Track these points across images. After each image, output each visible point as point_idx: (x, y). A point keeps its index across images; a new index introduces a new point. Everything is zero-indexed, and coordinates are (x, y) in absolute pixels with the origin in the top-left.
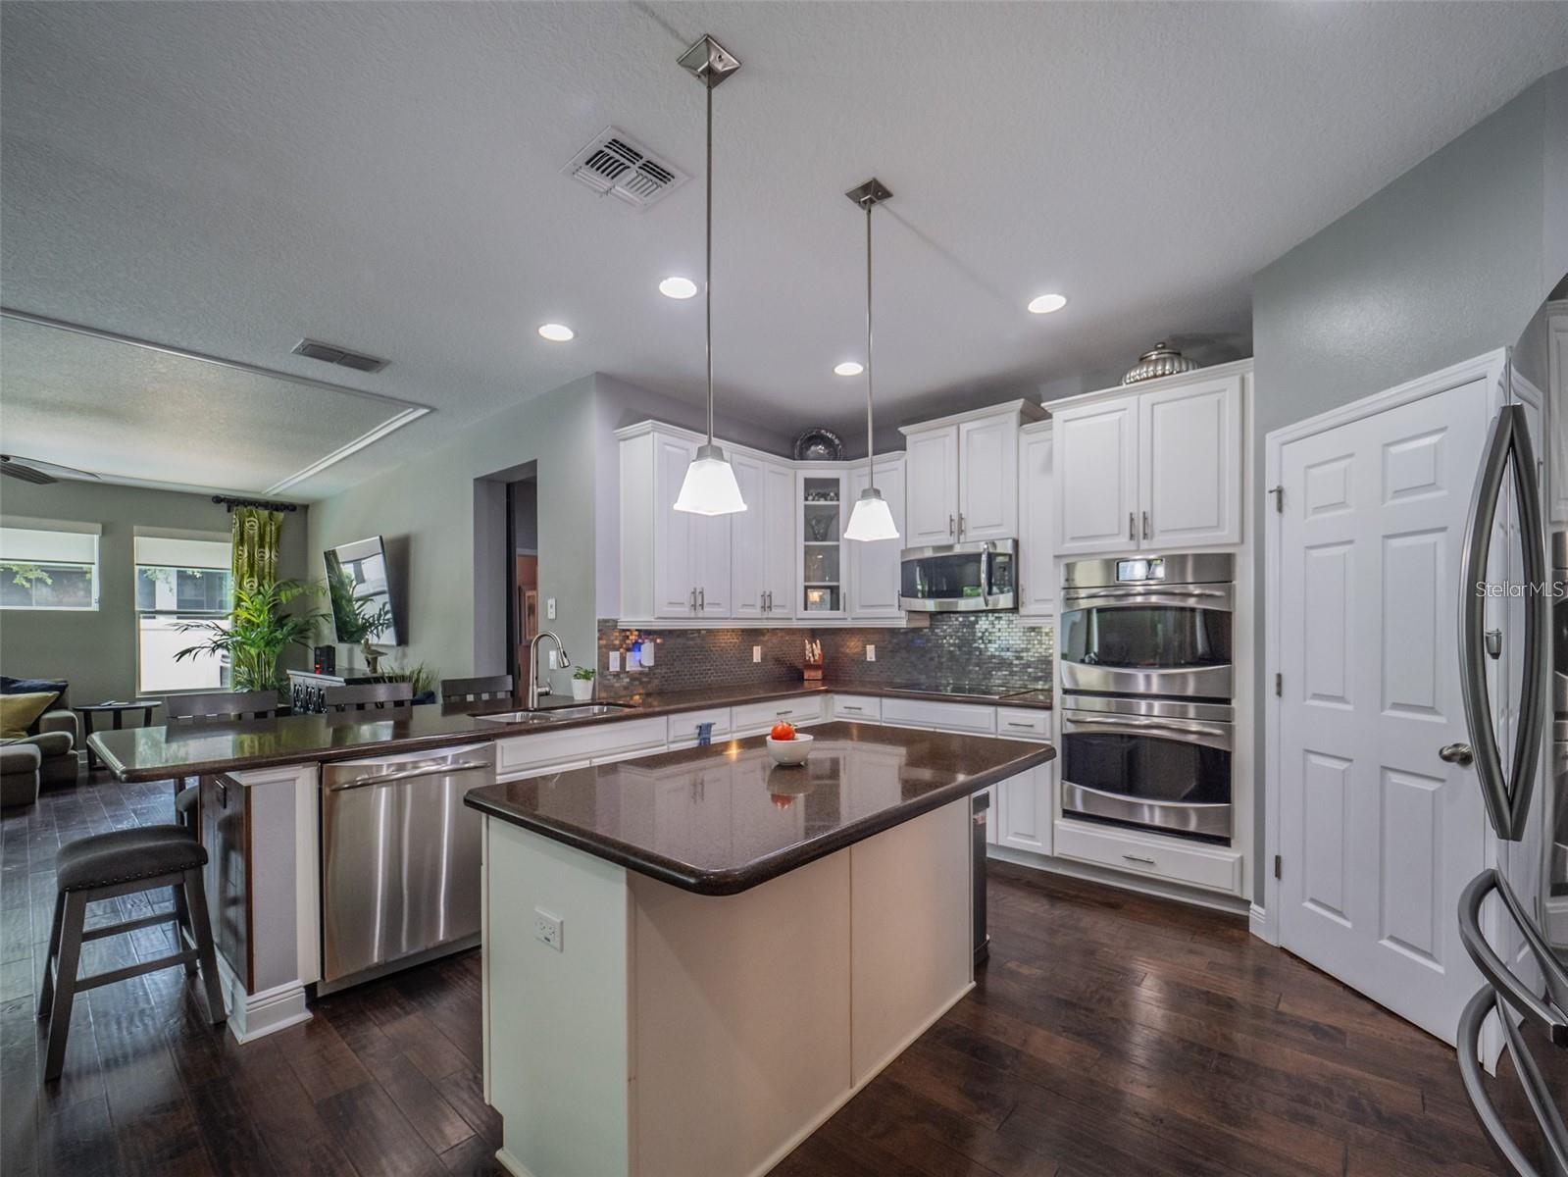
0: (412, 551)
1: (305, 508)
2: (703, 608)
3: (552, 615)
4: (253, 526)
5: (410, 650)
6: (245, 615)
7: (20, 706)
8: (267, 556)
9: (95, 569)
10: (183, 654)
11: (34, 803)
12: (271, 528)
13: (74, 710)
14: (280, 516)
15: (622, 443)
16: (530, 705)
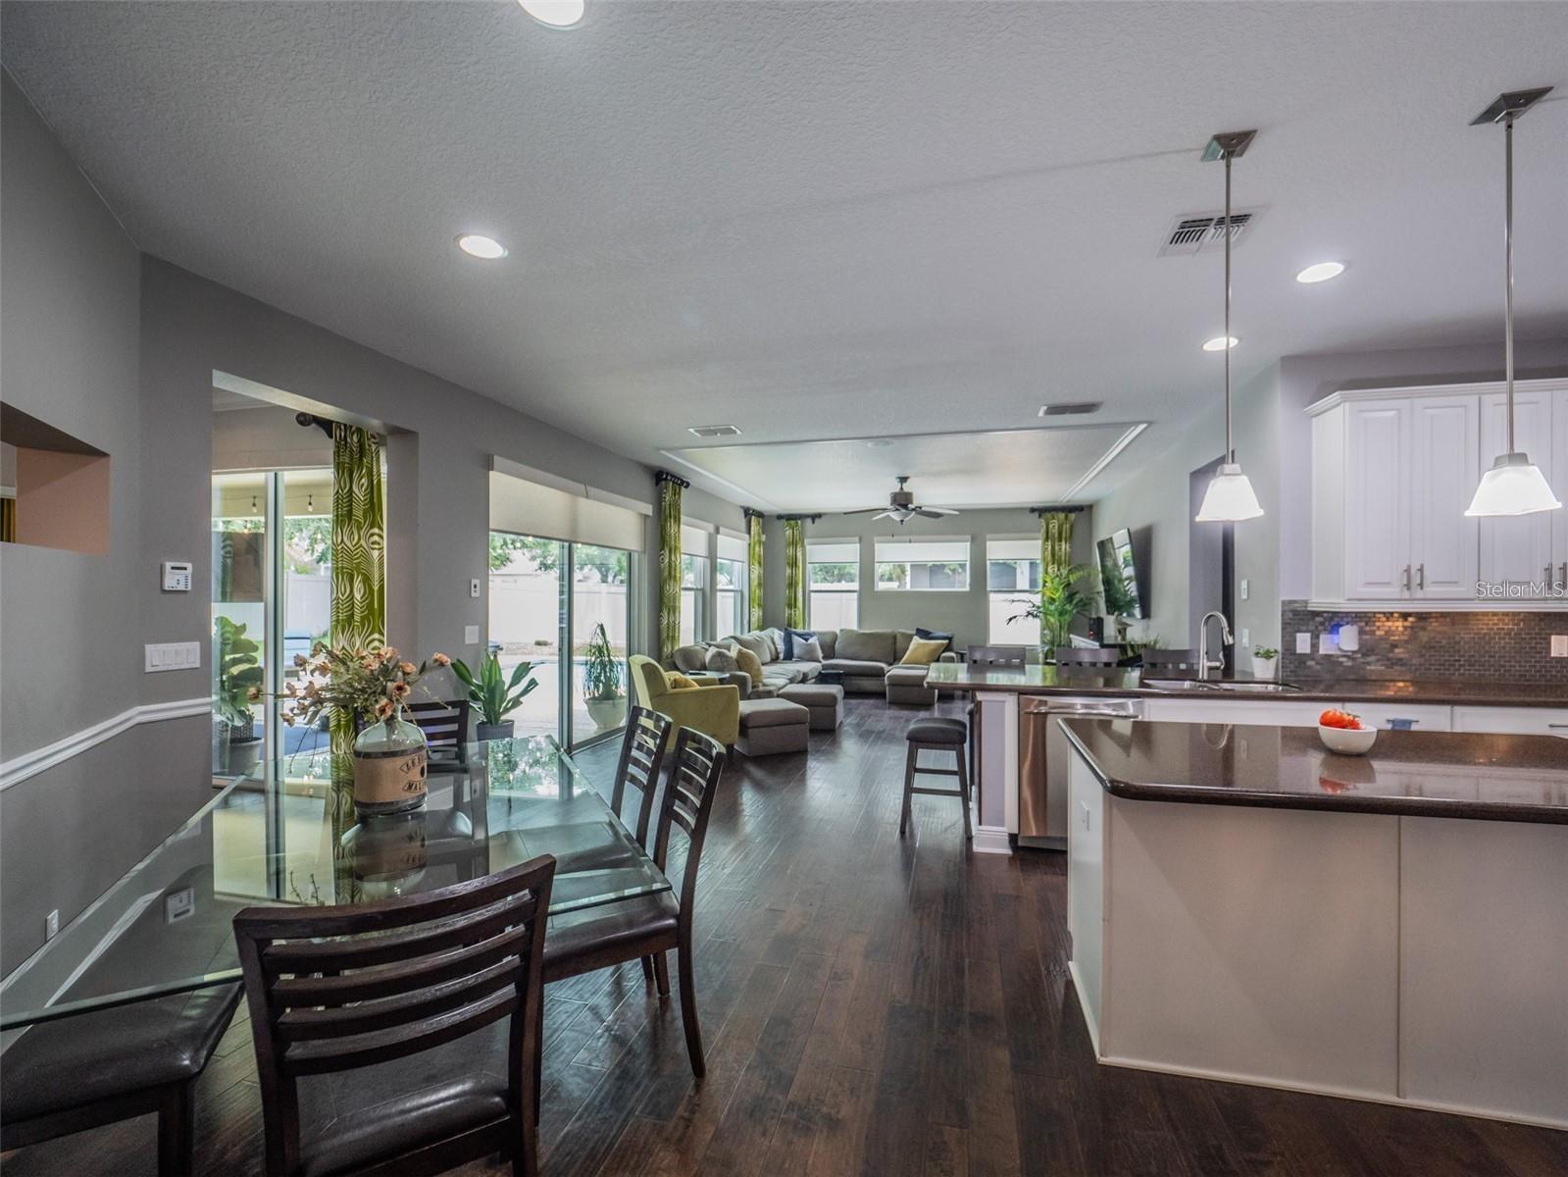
0: (1154, 535)
1: (1090, 507)
2: (1422, 588)
3: (1245, 597)
4: (1054, 525)
5: (1154, 622)
6: (1048, 593)
7: (932, 647)
8: (1063, 548)
9: (968, 564)
10: (1010, 620)
11: (933, 705)
12: (1067, 526)
13: (957, 653)
14: (1072, 516)
15: (1314, 419)
16: (1201, 677)
